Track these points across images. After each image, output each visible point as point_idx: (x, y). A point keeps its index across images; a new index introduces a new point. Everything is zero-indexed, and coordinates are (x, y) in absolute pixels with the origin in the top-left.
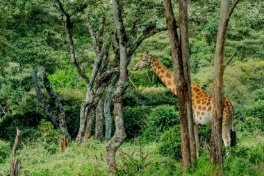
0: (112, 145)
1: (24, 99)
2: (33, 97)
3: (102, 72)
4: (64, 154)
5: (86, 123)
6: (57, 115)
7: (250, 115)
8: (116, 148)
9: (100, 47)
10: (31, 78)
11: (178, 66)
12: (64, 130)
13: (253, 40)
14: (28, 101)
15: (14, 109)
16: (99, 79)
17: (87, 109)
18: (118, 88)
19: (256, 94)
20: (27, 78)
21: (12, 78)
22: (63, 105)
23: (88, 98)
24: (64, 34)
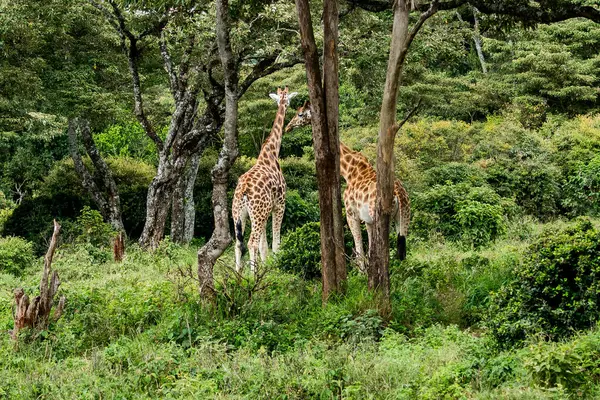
0: (208, 253)
1: (53, 173)
2: (69, 169)
3: (185, 131)
4: (121, 265)
5: (156, 215)
6: (107, 200)
7: (423, 209)
8: (215, 259)
9: (183, 91)
10: (64, 138)
11: (319, 127)
12: (117, 224)
13: (429, 86)
14: (60, 174)
15: (36, 188)
16: (179, 142)
17: (158, 191)
18: (221, 161)
19: (431, 175)
20: (57, 138)
21: (34, 136)
22: (117, 183)
23: (160, 175)
24: (123, 68)
